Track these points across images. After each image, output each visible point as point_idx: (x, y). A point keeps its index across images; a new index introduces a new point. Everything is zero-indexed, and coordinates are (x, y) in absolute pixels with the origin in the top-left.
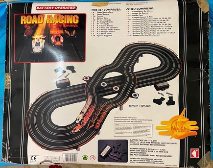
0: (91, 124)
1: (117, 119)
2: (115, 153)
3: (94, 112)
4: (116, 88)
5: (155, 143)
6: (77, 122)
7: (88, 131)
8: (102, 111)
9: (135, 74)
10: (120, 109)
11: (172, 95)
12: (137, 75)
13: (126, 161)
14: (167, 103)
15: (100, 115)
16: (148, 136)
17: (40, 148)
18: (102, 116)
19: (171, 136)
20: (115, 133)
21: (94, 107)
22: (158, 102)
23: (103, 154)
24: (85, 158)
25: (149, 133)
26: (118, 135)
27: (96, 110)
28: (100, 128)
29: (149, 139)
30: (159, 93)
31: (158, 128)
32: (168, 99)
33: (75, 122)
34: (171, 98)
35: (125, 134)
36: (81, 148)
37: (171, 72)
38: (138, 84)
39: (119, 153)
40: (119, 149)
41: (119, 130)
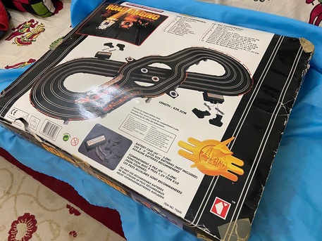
1: (135, 111)
2: (106, 149)
4: (156, 79)
5: (167, 162)
6: (89, 94)
9: (187, 74)
10: (146, 101)
11: (222, 113)
12: (189, 76)
13: (113, 168)
14: (210, 121)
15: (119, 98)
16: (163, 149)
18: (121, 100)
19: (194, 163)
20: (123, 125)
21: (118, 87)
22: (200, 114)
23: (90, 143)
24: (66, 138)
25: (165, 145)
26: (125, 130)
28: (109, 112)
29: (162, 154)
30: (205, 104)
31: (180, 144)
32: (215, 117)
33: (86, 93)
34: (219, 117)
35: (133, 133)
36: (71, 122)
37: (233, 87)
38: (184, 83)
39: (111, 153)
40: (114, 147)
41: (130, 124)
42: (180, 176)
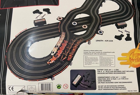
0: (64, 56)
1: (86, 52)
2: (85, 81)
3: (67, 46)
4: (85, 27)
5: (117, 71)
6: (52, 54)
7: (61, 62)
8: (74, 45)
9: (100, 15)
10: (89, 43)
11: (129, 32)
12: (102, 16)
13: (95, 89)
14: (126, 39)
15: (72, 49)
16: (112, 66)
17: (17, 78)
18: (74, 49)
19: (129, 65)
20: (84, 64)
21: (67, 42)
22: (119, 38)
23: (75, 82)
24: (59, 87)
25: (112, 63)
26: (87, 66)
27: (68, 45)
28: (72, 59)
29: (113, 69)
30: (119, 31)
31: (119, 59)
32: (127, 36)
33: (50, 55)
34: (128, 35)
35: (93, 65)
36: (55, 77)
37: (127, 14)
38: (102, 23)
39: (89, 82)
40: (88, 78)
41: (88, 61)
42: (127, 75)
